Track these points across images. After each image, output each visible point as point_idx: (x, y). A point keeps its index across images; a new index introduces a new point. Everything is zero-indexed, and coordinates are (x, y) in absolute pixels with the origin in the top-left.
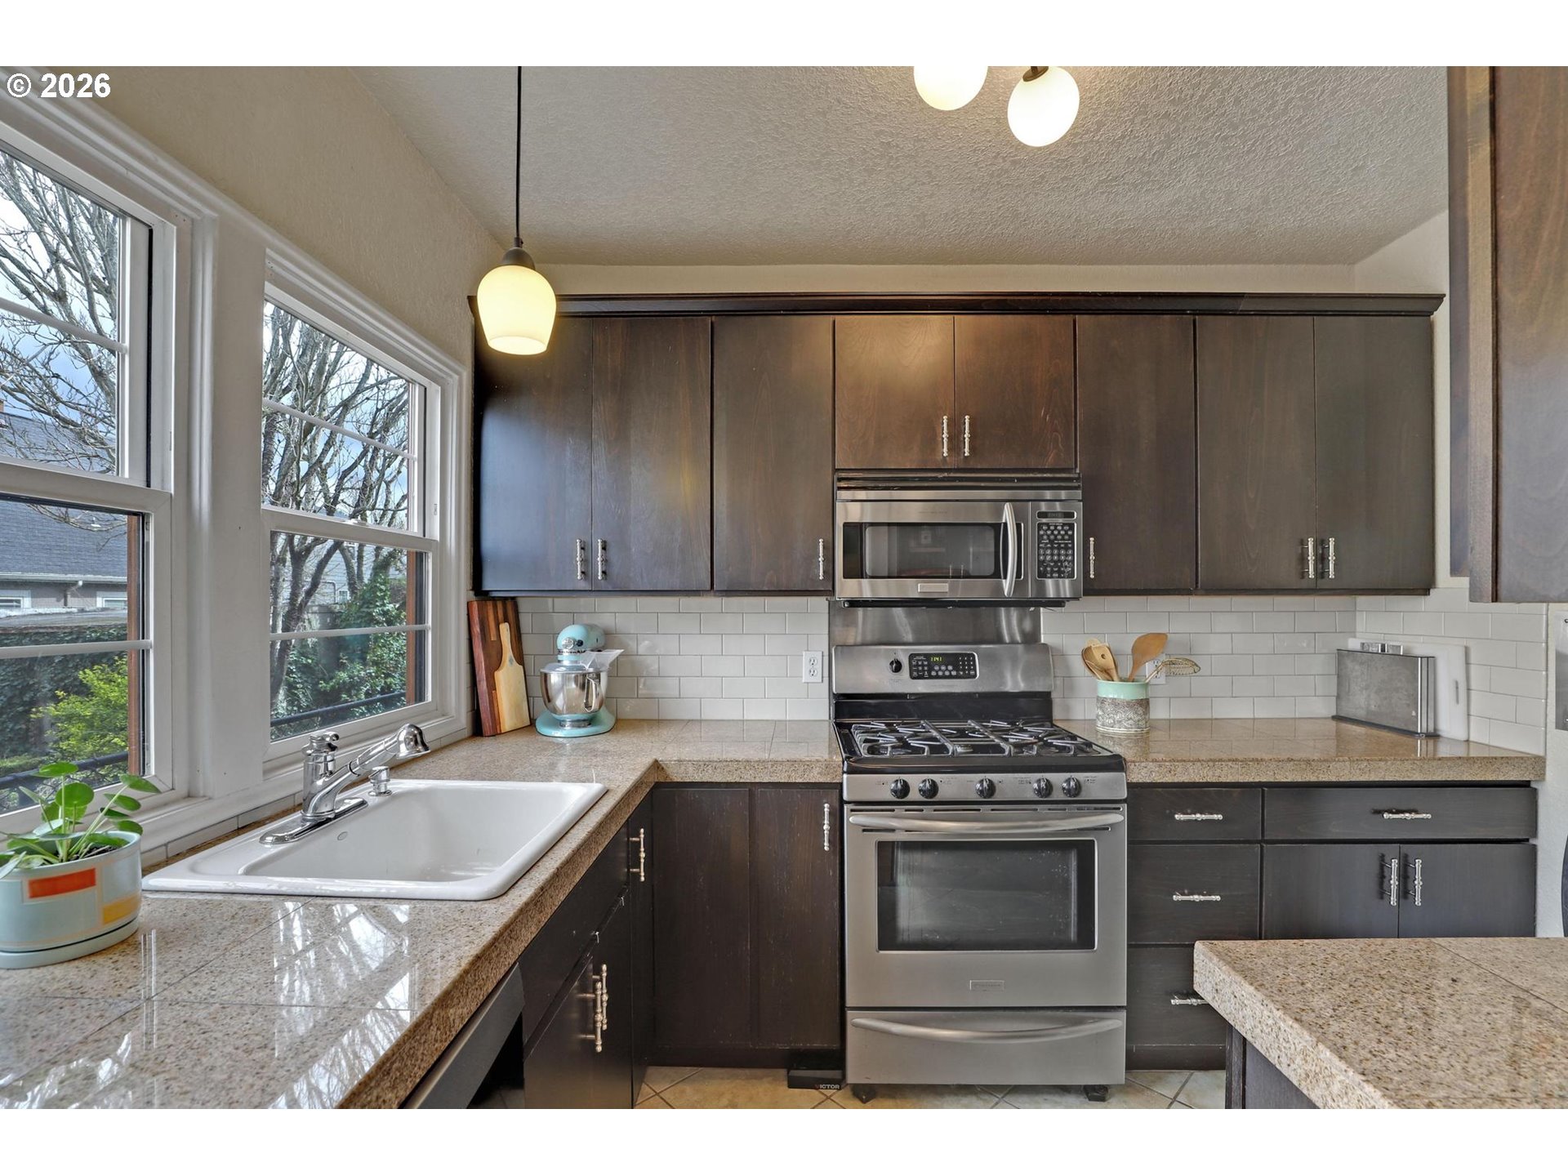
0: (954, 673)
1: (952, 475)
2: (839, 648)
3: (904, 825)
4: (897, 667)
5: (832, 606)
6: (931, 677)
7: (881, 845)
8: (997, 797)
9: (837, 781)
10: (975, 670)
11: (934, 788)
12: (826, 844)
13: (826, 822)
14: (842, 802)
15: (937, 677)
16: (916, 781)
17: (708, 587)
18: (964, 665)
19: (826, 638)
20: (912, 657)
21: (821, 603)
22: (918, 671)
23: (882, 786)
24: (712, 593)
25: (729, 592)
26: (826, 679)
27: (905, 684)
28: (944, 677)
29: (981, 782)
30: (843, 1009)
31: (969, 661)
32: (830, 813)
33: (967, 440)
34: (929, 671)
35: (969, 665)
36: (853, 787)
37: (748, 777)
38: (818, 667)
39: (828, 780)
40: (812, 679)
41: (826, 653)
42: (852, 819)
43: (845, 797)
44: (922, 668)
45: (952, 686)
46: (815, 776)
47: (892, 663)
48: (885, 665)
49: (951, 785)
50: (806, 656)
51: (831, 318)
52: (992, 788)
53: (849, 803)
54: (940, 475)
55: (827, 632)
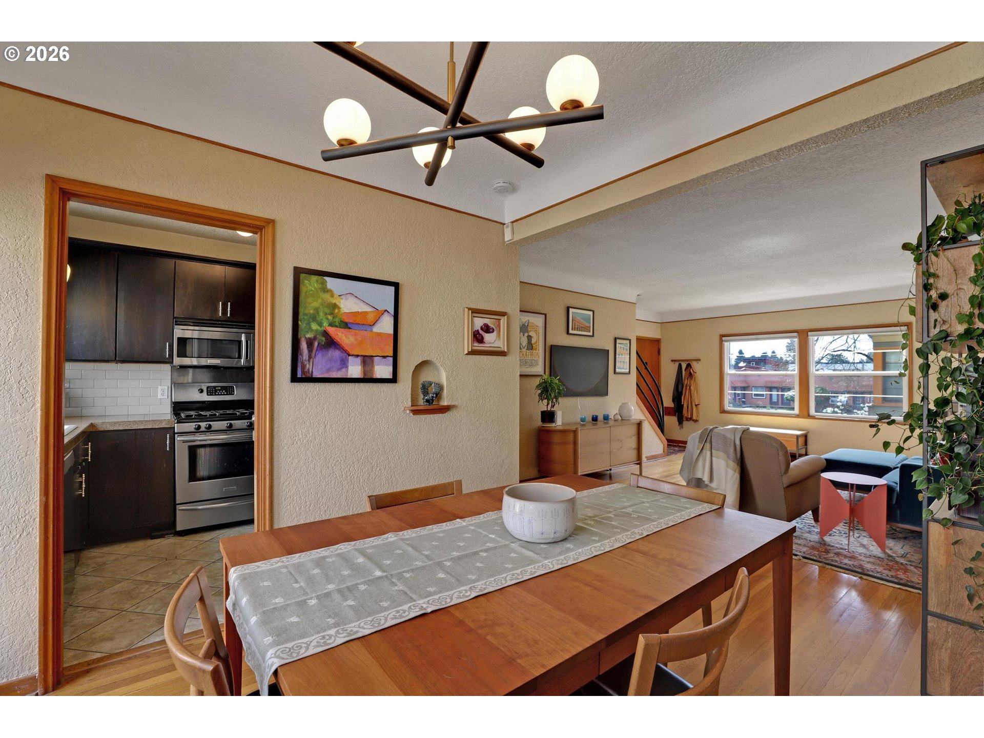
0: (225, 393)
1: (222, 323)
2: (176, 385)
3: (200, 438)
4: (202, 391)
5: (173, 368)
6: (216, 395)
7: (190, 447)
8: (233, 428)
9: (173, 426)
10: (234, 392)
11: (210, 426)
12: (168, 448)
13: (168, 440)
14: (175, 433)
15: (218, 395)
16: (203, 425)
17: (114, 359)
18: (229, 390)
19: (170, 381)
20: (208, 387)
21: (167, 367)
22: (210, 393)
23: (191, 426)
24: (115, 362)
25: (124, 361)
26: (170, 397)
27: (205, 397)
28: (221, 395)
29: (227, 424)
30: (175, 505)
31: (232, 389)
32: (169, 438)
33: (229, 311)
34: (215, 393)
35: (232, 390)
36: (178, 428)
37: (134, 427)
38: (166, 392)
39: (169, 426)
40: (163, 397)
41: (170, 387)
42: (178, 438)
43: (176, 431)
44: (211, 391)
45: (225, 398)
46: (164, 425)
47: (199, 390)
48: (196, 390)
49: (216, 425)
50: (160, 388)
51: (174, 260)
52: (231, 425)
53: (177, 433)
54: (218, 323)
55: (170, 378)
